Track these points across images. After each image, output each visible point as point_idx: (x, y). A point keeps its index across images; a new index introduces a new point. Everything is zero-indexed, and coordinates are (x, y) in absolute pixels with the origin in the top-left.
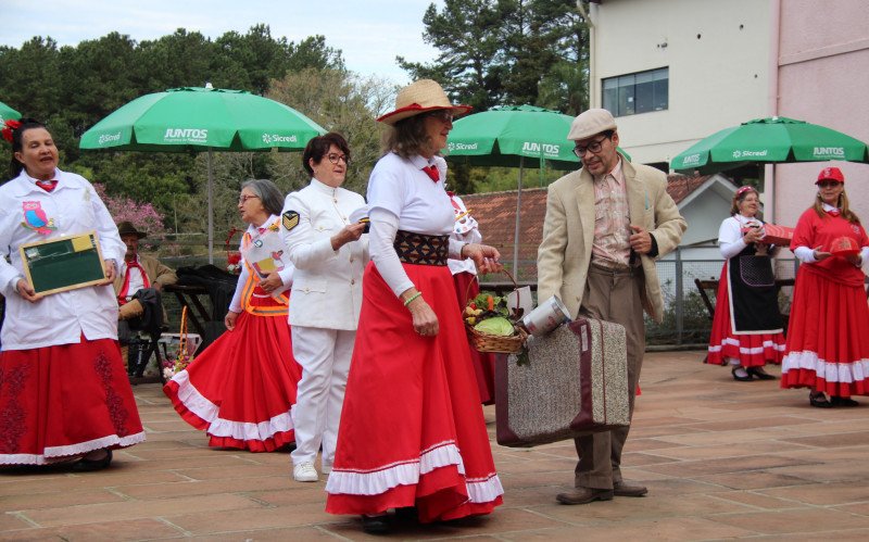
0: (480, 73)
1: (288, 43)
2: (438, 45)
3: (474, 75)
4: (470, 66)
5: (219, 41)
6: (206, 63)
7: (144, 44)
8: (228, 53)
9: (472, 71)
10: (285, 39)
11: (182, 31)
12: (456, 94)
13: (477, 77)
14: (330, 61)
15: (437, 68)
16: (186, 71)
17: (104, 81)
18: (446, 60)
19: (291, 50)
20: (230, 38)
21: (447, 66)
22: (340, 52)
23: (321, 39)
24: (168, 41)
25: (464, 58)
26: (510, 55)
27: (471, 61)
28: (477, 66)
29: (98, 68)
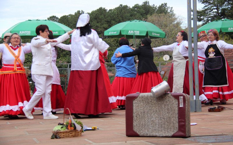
0: (218, 11)
1: (155, 6)
2: (203, 3)
3: (216, 12)
4: (215, 9)
5: (133, 7)
6: (129, 15)
7: (110, 10)
8: (136, 11)
9: (216, 10)
10: (154, 5)
11: (121, 5)
12: (209, 19)
13: (217, 12)
14: (169, 11)
15: (203, 11)
16: (122, 18)
17: (98, 22)
18: (206, 8)
19: (156, 8)
20: (136, 6)
21: (206, 10)
22: (172, 8)
23: (166, 4)
24: (117, 9)
25: (213, 6)
26: (229, 4)
27: (215, 7)
28: (217, 9)
29: (96, 19)
